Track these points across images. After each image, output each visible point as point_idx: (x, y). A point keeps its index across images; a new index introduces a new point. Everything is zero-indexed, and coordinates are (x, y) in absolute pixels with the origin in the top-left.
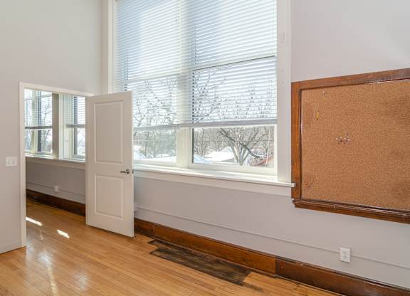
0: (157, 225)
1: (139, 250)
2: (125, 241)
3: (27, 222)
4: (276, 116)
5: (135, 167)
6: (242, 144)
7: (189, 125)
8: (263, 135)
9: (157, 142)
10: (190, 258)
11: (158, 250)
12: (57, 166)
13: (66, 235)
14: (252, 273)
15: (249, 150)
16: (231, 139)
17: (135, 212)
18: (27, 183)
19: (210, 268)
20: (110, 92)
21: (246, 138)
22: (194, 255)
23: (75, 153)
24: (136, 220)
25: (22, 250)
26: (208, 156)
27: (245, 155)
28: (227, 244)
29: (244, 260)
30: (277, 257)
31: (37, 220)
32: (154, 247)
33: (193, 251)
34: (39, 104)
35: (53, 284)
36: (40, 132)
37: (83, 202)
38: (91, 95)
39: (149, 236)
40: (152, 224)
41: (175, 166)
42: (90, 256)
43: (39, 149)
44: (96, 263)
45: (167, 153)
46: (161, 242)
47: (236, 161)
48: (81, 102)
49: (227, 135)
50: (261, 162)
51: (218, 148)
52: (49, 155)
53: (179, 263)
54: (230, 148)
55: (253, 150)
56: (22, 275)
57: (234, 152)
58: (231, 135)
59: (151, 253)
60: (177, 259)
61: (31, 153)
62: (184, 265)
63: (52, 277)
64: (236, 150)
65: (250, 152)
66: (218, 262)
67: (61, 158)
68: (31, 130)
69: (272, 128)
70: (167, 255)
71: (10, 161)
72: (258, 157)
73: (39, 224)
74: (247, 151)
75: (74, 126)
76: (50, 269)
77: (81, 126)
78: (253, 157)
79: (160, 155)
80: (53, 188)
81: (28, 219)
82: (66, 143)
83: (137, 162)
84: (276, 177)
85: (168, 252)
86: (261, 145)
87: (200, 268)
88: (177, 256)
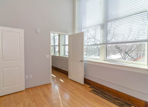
0: (92, 81)
1: (86, 89)
2: (81, 85)
3: (52, 76)
4: (147, 38)
5: (85, 59)
6: (125, 52)
7: (105, 44)
8: (136, 48)
9: (90, 51)
10: (105, 95)
11: (93, 91)
12: (60, 58)
13: (62, 81)
14: (133, 106)
15: (128, 54)
16: (120, 50)
17: (84, 76)
18: (52, 63)
19: (113, 101)
20: (76, 33)
21: (127, 50)
22: (106, 94)
23: (65, 54)
24: (85, 79)
25: (51, 84)
26: (110, 56)
27: (126, 57)
28: (121, 93)
29: (129, 100)
30: (146, 102)
31: (54, 75)
32: (91, 89)
33: (106, 93)
34: (55, 38)
35: (59, 96)
36: (55, 47)
37: (67, 71)
38: (70, 34)
39: (89, 85)
40: (90, 81)
41: (99, 60)
42: (70, 89)
43: (55, 53)
44: (72, 92)
45: (94, 55)
46: (93, 88)
47: (122, 59)
48: (67, 37)
49: (118, 48)
50: (134, 60)
51: (114, 54)
52: (57, 55)
53: (101, 97)
54: (120, 54)
55: (130, 55)
56: (51, 92)
57: (121, 55)
58: (120, 48)
59: (90, 91)
60: (100, 95)
61: (52, 54)
62: (103, 98)
63: (59, 94)
64: (122, 54)
65: (129, 56)
66: (117, 99)
67: (61, 56)
68: (52, 47)
69: (145, 44)
70: (96, 93)
71: (48, 56)
72: (133, 58)
73: (55, 76)
74: (127, 55)
75: (65, 45)
76: (58, 91)
77: (67, 45)
78: (130, 57)
79: (91, 56)
80: (58, 66)
81: (52, 75)
82: (62, 51)
83: (85, 58)
84: (147, 66)
85: (96, 92)
86: (134, 53)
87: (109, 100)
88: (100, 94)
